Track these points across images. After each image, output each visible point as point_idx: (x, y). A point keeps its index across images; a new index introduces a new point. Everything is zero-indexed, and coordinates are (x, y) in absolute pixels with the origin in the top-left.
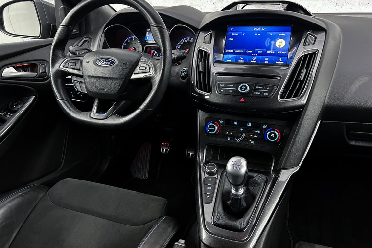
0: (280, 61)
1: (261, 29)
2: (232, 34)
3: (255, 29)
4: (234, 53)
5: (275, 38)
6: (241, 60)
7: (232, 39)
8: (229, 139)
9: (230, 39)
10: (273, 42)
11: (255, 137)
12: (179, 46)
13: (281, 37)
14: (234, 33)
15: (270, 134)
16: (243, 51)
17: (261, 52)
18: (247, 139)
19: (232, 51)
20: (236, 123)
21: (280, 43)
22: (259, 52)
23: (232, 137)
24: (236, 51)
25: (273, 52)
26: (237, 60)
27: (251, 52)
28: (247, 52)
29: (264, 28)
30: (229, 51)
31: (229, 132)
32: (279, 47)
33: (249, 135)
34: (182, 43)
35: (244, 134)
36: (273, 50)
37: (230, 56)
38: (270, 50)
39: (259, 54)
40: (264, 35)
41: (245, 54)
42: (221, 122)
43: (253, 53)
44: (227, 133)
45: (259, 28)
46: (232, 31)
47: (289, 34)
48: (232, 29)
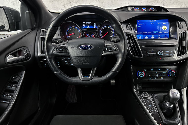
0: (166, 36)
1: (154, 21)
2: (139, 24)
3: (151, 21)
4: (142, 34)
5: (161, 25)
6: (147, 37)
7: (140, 27)
8: (150, 78)
9: (138, 27)
10: (161, 27)
11: (164, 75)
12: (102, 31)
13: (164, 25)
14: (140, 23)
15: (171, 73)
16: (146, 33)
17: (156, 33)
18: (159, 77)
19: (141, 33)
20: (152, 70)
21: (164, 28)
22: (155, 33)
23: (152, 77)
24: (143, 33)
25: (162, 32)
26: (144, 37)
27: (151, 33)
28: (149, 33)
29: (155, 21)
30: (139, 33)
31: (150, 75)
32: (164, 30)
33: (160, 75)
34: (103, 29)
35: (158, 75)
36: (162, 31)
37: (140, 36)
38: (160, 31)
39: (155, 34)
40: (156, 24)
41: (148, 34)
42: (145, 70)
43: (152, 33)
44: (149, 75)
45: (152, 21)
46: (139, 23)
47: (168, 23)
48: (138, 22)
